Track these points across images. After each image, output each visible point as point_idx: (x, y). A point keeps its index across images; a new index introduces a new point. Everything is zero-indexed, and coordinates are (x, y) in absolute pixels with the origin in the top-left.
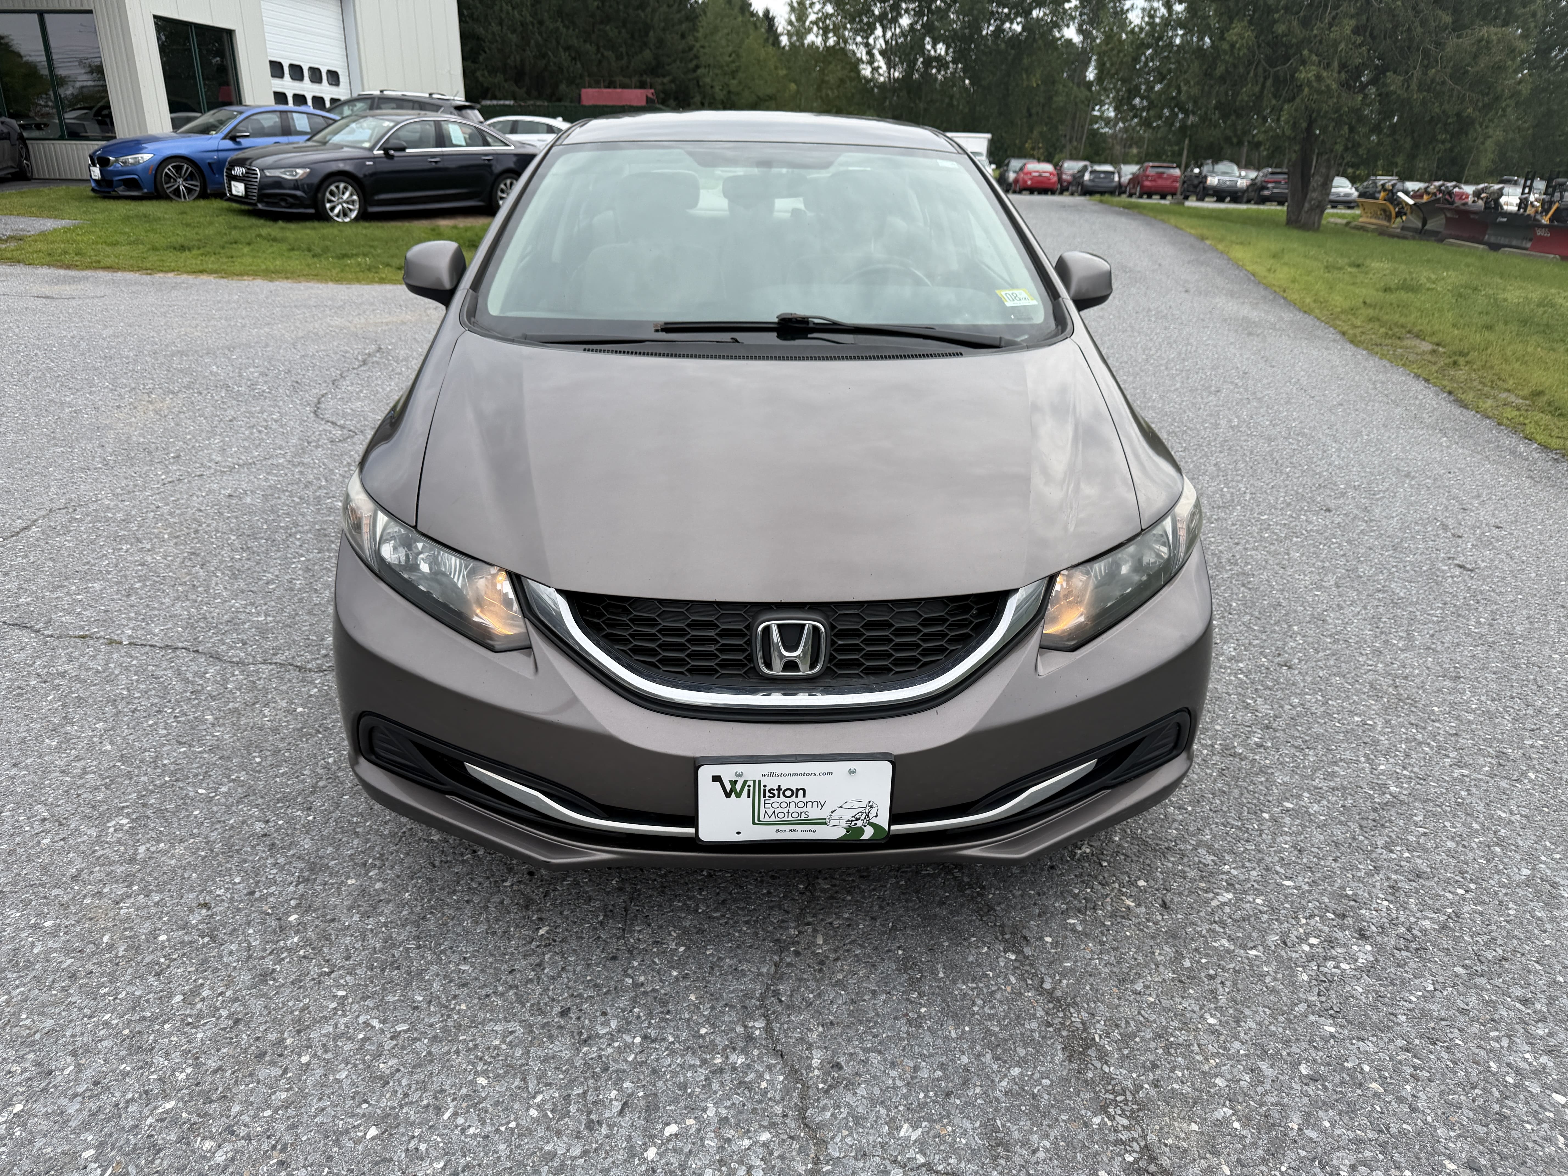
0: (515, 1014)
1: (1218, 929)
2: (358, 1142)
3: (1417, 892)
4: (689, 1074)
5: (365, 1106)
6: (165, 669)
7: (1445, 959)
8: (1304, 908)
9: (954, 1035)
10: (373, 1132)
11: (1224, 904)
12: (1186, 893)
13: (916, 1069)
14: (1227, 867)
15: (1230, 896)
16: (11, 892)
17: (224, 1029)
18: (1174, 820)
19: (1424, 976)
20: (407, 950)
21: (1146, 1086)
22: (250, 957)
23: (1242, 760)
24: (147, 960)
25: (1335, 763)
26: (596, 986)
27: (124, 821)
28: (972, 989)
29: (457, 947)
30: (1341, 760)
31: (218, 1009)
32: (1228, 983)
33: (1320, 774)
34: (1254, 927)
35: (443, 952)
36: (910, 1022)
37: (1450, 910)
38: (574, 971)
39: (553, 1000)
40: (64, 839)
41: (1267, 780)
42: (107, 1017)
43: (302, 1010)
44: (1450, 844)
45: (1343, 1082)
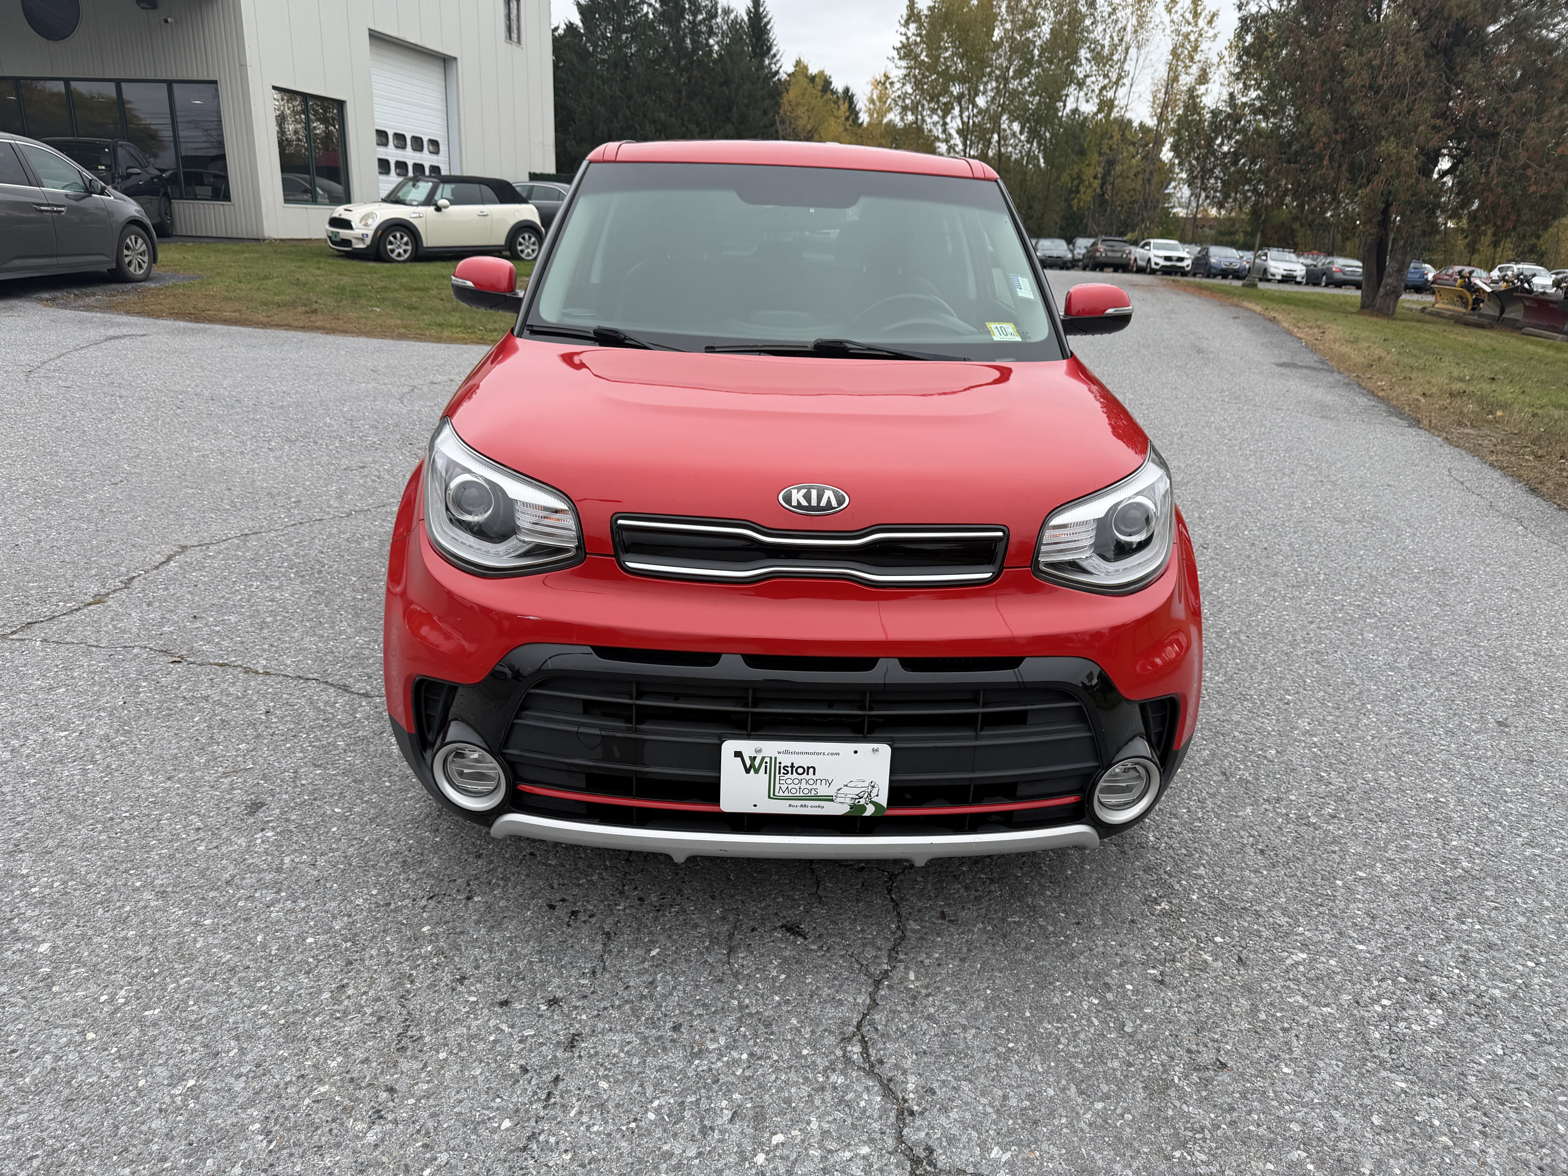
0: (632, 1027)
1: (1292, 986)
2: (494, 1131)
3: (1488, 962)
4: (793, 1090)
5: (498, 1100)
6: (298, 698)
7: (1515, 1027)
8: (1377, 971)
9: (1041, 1070)
10: (507, 1124)
11: (1298, 963)
12: (1261, 951)
13: (1005, 1097)
14: (1301, 929)
15: (1304, 956)
16: (174, 892)
17: (369, 1025)
18: (1250, 883)
19: (1493, 1041)
20: (530, 963)
21: (1224, 1126)
22: (389, 962)
23: (1316, 829)
24: (298, 958)
25: (1408, 837)
26: (704, 1005)
27: (270, 834)
28: (1057, 1029)
29: (577, 962)
30: (1413, 834)
31: (363, 1007)
32: (1302, 1036)
33: (1392, 846)
34: (1327, 987)
35: (562, 967)
36: (998, 1056)
37: (1520, 981)
38: (684, 991)
39: (666, 1015)
40: (216, 847)
41: (1341, 850)
42: (265, 1007)
43: (439, 1012)
44: (1521, 919)
45: (1413, 1134)
